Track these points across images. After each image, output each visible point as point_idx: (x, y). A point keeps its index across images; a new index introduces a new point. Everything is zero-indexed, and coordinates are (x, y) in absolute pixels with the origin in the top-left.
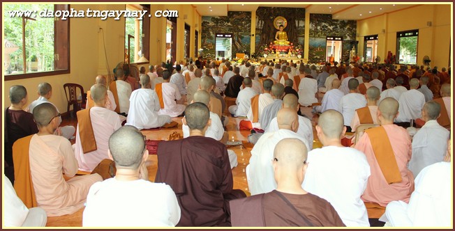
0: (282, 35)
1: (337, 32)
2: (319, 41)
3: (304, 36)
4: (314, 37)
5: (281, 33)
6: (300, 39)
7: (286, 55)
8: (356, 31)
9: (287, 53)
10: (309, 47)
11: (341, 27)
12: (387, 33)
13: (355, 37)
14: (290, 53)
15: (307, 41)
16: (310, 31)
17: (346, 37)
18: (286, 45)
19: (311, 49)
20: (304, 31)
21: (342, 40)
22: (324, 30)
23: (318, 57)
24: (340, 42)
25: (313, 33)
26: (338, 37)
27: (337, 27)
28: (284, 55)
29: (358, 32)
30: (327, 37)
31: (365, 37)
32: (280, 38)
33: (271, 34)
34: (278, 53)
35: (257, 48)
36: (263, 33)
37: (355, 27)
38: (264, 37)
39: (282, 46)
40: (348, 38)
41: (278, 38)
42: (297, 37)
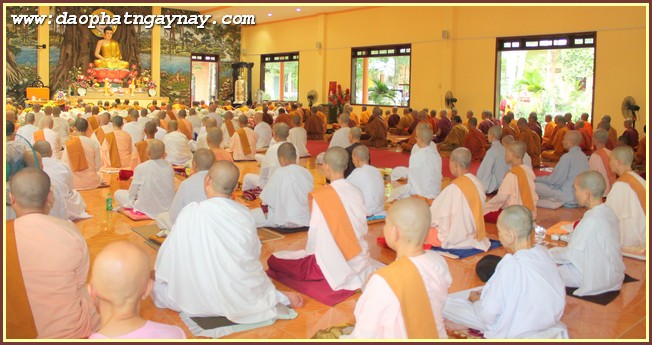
0: (111, 49)
1: (210, 46)
2: (178, 61)
3: (150, 53)
4: (169, 53)
5: (108, 44)
6: (143, 58)
7: (126, 90)
8: (239, 46)
9: (126, 85)
10: (161, 74)
11: (216, 38)
12: (325, 49)
13: (239, 57)
14: (132, 86)
15: (157, 60)
16: (163, 41)
17: (224, 56)
18: (121, 68)
19: (164, 78)
20: (150, 42)
21: (217, 60)
22: (187, 41)
23: (178, 93)
24: (214, 64)
25: (168, 47)
26: (211, 56)
27: (208, 37)
28: (121, 89)
29: (243, 47)
30: (193, 54)
31: (263, 57)
32: (106, 53)
33: (84, 45)
34: (107, 85)
35: (53, 76)
36: (66, 43)
37: (239, 37)
38: (69, 51)
39: (113, 72)
40: (228, 58)
41: (101, 53)
42: (137, 53)
